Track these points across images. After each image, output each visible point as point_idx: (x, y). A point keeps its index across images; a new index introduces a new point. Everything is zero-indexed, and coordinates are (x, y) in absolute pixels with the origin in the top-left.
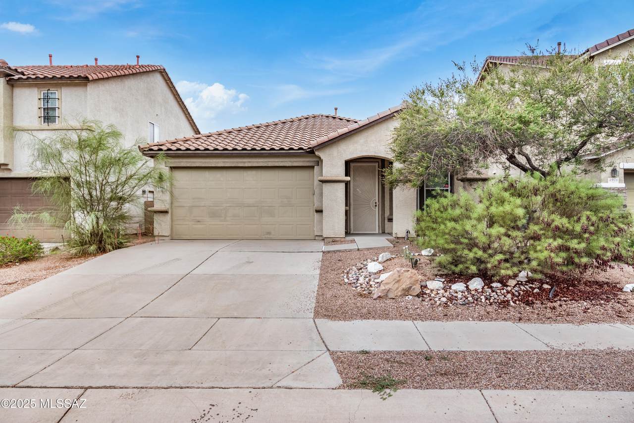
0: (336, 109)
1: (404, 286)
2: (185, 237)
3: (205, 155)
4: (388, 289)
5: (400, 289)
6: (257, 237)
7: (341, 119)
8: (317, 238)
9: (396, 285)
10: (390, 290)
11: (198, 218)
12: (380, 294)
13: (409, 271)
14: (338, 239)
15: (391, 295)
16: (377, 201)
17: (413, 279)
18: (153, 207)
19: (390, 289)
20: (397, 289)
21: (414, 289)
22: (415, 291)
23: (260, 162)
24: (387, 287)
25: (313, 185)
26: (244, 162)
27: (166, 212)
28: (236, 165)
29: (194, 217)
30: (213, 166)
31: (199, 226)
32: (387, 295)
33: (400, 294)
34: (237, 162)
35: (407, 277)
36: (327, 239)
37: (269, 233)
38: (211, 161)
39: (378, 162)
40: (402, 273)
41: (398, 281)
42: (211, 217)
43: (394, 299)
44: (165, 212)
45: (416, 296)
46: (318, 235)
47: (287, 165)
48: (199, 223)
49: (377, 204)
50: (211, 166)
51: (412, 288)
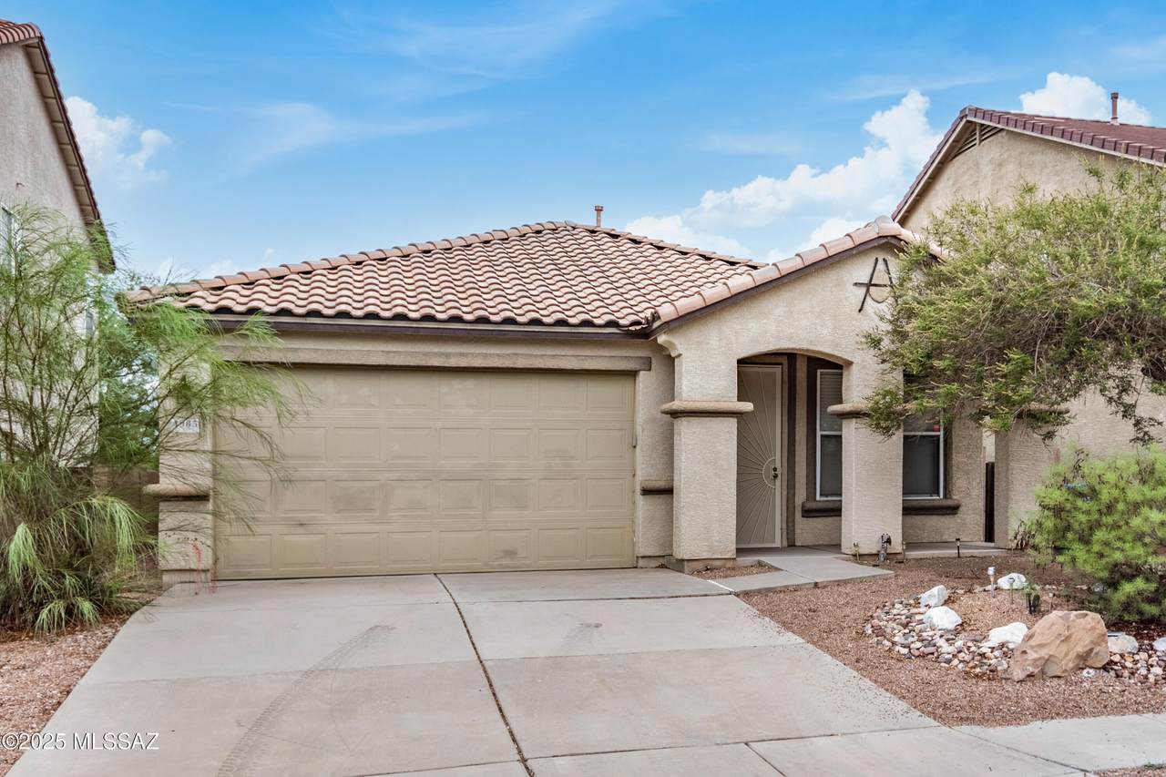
0: (599, 210)
1: (1080, 649)
2: (255, 572)
3: (337, 330)
4: (1047, 657)
5: (1072, 655)
6: (478, 565)
7: (634, 241)
8: (641, 563)
9: (1064, 648)
10: (1052, 659)
11: (301, 516)
12: (1031, 669)
13: (1087, 615)
14: (718, 563)
15: (1053, 670)
16: (778, 465)
17: (1097, 631)
18: (157, 482)
19: (1051, 656)
20: (1066, 655)
21: (1097, 653)
22: (1099, 658)
23: (491, 355)
24: (1044, 653)
25: (633, 422)
26: (448, 356)
27: (201, 498)
28: (423, 363)
29: (286, 511)
30: (354, 362)
31: (301, 538)
32: (1043, 672)
33: (1071, 665)
34: (426, 354)
35: (1084, 629)
36: (690, 563)
37: (510, 554)
38: (348, 348)
39: (781, 364)
40: (1073, 621)
41: (1067, 639)
42: (340, 511)
43: (1059, 677)
44: (197, 498)
45: (1100, 668)
46: (647, 554)
47: (569, 366)
48: (301, 530)
49: (779, 472)
50: (346, 362)
51: (1095, 651)
